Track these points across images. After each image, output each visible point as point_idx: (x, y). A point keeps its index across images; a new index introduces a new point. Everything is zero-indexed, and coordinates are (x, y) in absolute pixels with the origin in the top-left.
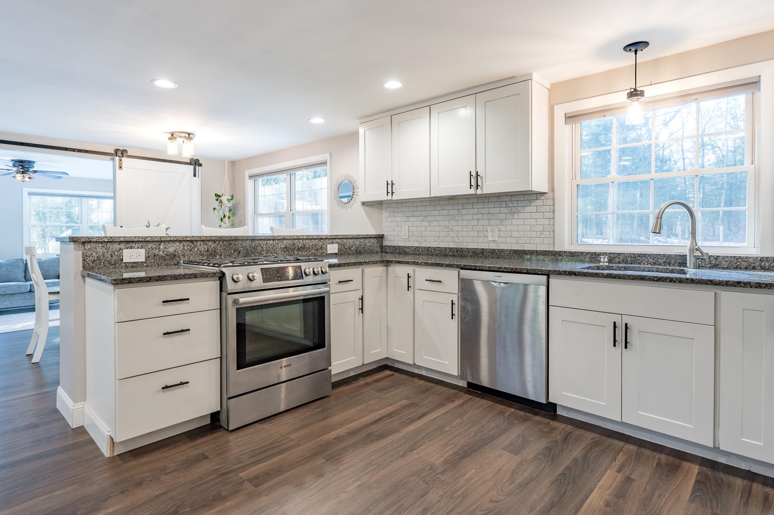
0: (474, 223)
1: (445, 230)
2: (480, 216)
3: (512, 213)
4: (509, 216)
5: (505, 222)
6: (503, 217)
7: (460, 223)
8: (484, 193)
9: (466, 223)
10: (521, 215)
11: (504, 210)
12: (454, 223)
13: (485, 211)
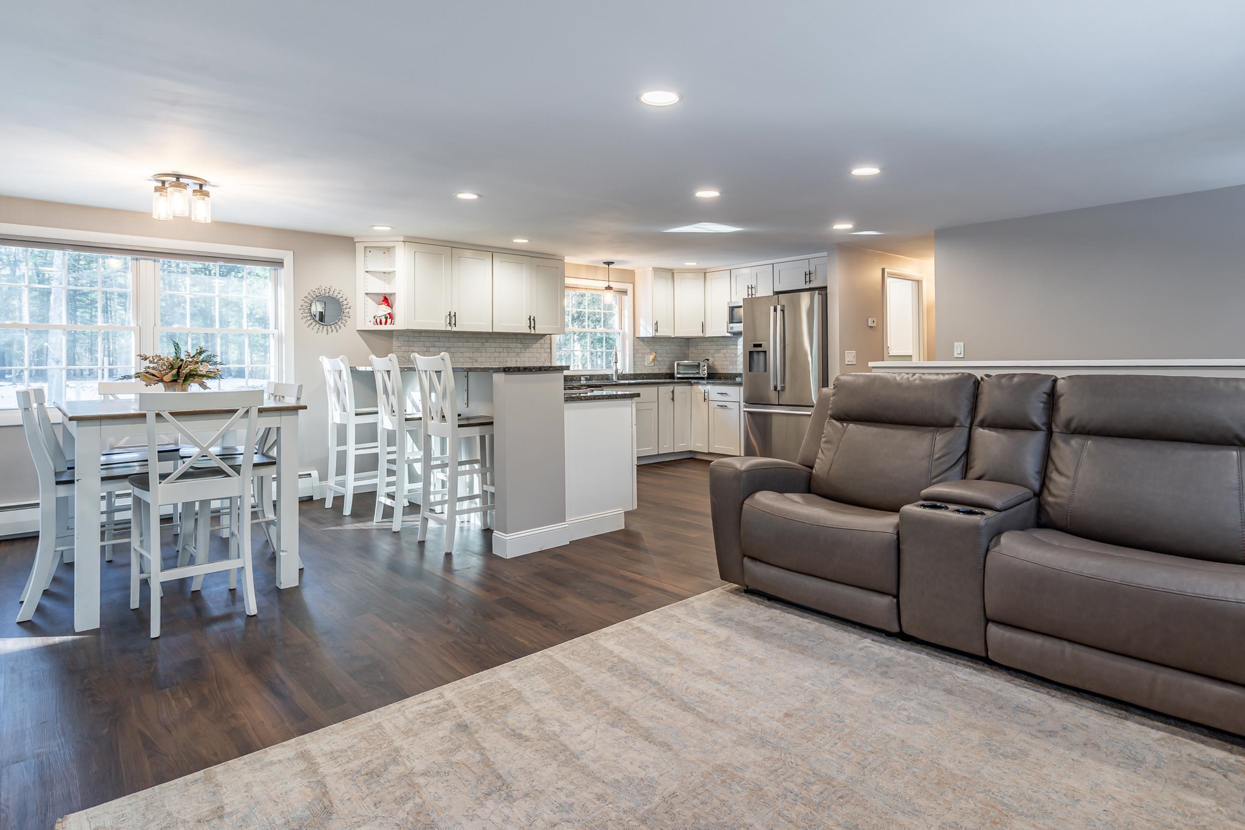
0: (496, 355)
1: (469, 360)
2: (501, 350)
3: (525, 348)
4: (523, 350)
5: (520, 355)
6: (518, 350)
7: (483, 355)
8: (536, 333)
9: (489, 355)
10: (531, 350)
11: (519, 345)
12: (478, 355)
13: (505, 345)
